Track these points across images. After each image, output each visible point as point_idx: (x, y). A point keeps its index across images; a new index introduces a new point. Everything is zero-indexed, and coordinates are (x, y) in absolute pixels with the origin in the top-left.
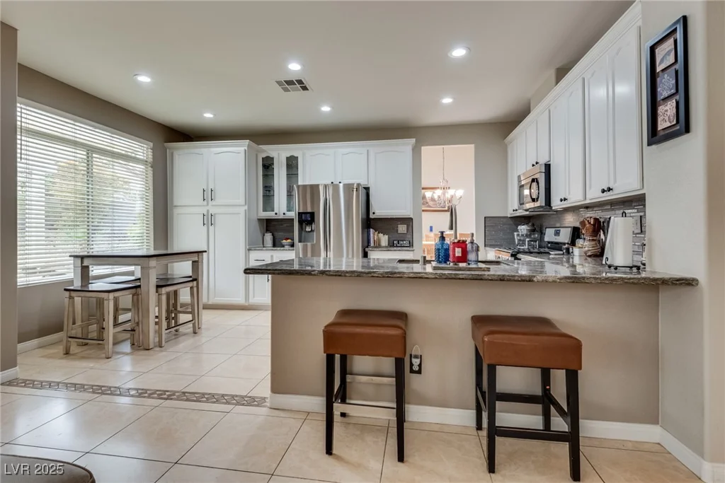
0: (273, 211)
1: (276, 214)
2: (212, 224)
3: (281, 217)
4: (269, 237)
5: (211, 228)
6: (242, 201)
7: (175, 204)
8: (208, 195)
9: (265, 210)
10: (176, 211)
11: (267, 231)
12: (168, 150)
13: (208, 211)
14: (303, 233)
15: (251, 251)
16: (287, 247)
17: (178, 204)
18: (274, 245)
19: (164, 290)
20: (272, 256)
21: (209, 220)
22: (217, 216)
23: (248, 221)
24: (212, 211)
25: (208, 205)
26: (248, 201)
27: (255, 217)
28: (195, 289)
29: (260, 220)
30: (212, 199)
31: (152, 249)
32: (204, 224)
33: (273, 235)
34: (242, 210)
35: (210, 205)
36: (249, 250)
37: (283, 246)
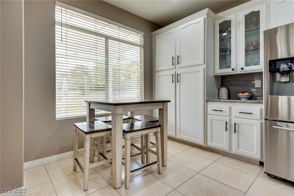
0: (230, 67)
1: (233, 70)
2: (178, 81)
3: (239, 71)
4: (224, 91)
5: (178, 84)
6: (201, 60)
7: (156, 70)
8: (176, 61)
9: (221, 68)
10: (157, 74)
11: (222, 86)
12: (153, 37)
13: (176, 72)
14: (275, 85)
15: (209, 102)
16: (243, 100)
17: (158, 70)
18: (229, 98)
19: (129, 136)
20: (230, 108)
21: (176, 79)
22: (181, 74)
23: (207, 78)
24: (178, 72)
25: (175, 68)
26: (206, 60)
27: (212, 74)
28: (159, 135)
29: (216, 77)
30: (178, 63)
31: (143, 98)
32: (173, 82)
33: (228, 89)
34: (202, 68)
35: (177, 67)
36: (207, 101)
37: (239, 99)
